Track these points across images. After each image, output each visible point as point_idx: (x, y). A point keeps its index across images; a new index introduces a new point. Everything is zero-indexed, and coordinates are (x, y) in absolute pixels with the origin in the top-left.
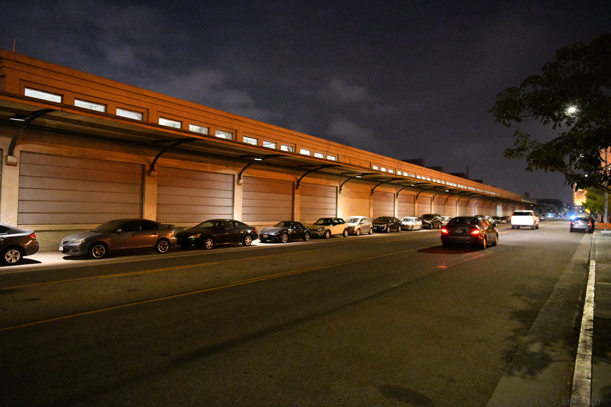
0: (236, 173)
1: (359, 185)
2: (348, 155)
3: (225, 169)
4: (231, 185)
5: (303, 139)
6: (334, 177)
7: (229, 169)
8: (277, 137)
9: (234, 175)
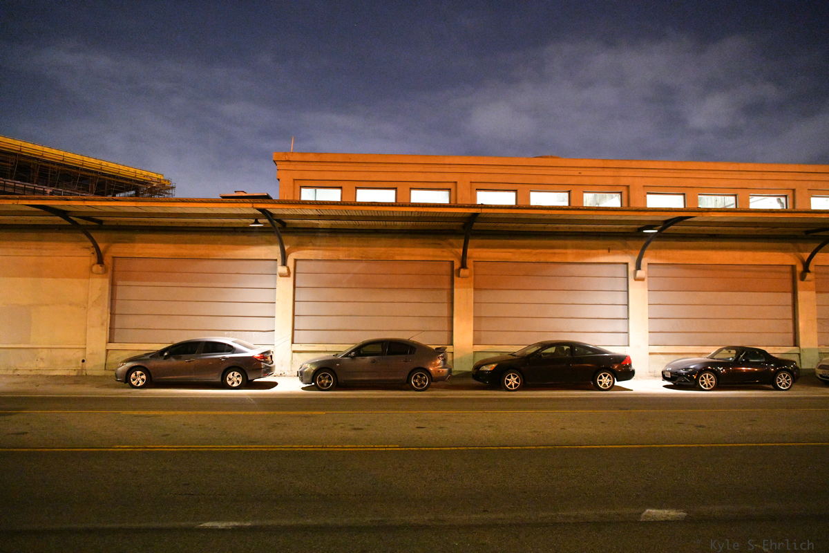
0: (631, 260)
3: (604, 255)
4: (622, 282)
7: (614, 254)
9: (627, 264)
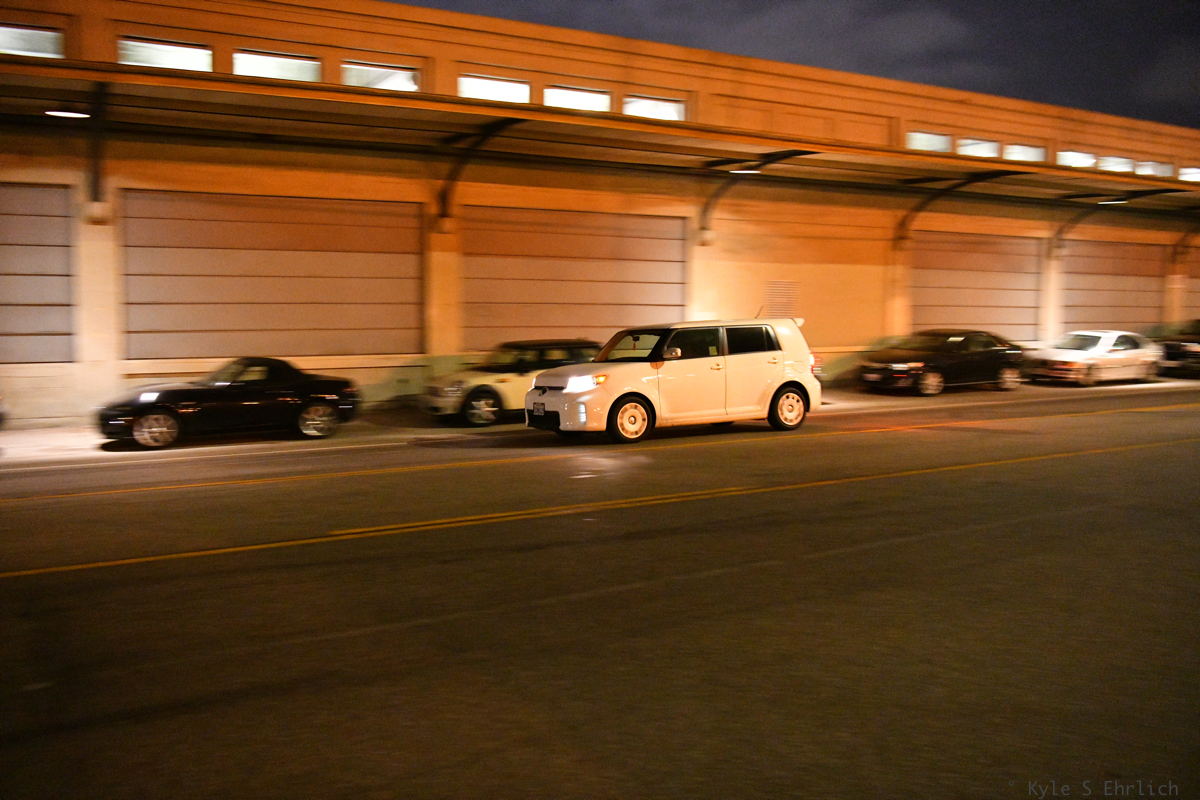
1: (817, 209)
2: (749, 92)
5: (465, 38)
6: (663, 182)
8: (318, 36)
